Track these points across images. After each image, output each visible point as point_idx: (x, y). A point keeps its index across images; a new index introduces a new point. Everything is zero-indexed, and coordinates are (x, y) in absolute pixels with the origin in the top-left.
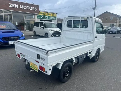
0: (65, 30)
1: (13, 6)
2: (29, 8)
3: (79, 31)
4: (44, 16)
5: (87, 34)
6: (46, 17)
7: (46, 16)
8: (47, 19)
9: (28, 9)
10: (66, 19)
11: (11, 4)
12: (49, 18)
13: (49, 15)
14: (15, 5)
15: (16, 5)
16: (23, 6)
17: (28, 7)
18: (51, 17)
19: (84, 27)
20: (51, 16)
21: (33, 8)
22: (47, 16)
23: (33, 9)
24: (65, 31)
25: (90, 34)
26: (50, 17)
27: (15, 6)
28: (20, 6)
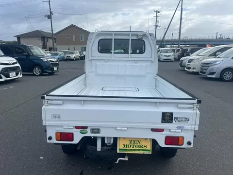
0: (94, 58)
3: (129, 59)
5: (144, 64)
10: (95, 34)
19: (138, 51)
24: (93, 62)
25: (150, 63)
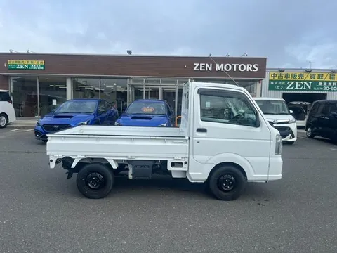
1: (201, 67)
2: (237, 67)
4: (297, 83)
6: (303, 85)
7: (303, 81)
8: (308, 89)
9: (235, 70)
11: (198, 65)
12: (317, 87)
13: (316, 79)
14: (205, 66)
15: (207, 65)
16: (222, 65)
17: (235, 65)
18: (325, 84)
20: (323, 82)
21: (248, 65)
22: (308, 82)
23: (249, 67)
26: (320, 84)
27: (205, 68)
28: (217, 65)
